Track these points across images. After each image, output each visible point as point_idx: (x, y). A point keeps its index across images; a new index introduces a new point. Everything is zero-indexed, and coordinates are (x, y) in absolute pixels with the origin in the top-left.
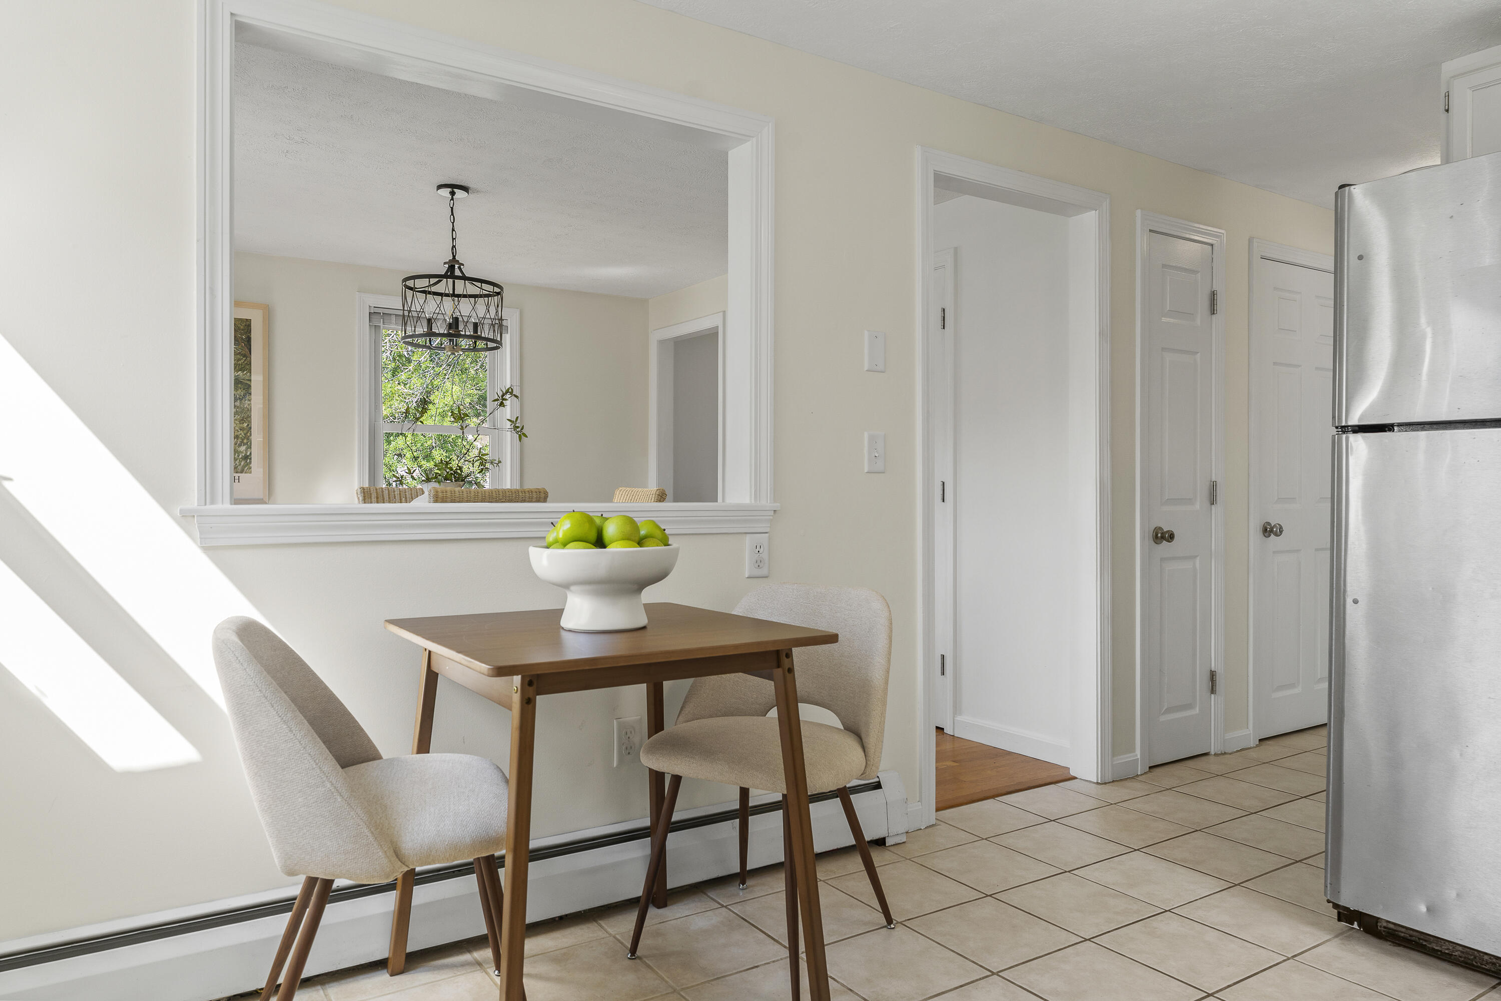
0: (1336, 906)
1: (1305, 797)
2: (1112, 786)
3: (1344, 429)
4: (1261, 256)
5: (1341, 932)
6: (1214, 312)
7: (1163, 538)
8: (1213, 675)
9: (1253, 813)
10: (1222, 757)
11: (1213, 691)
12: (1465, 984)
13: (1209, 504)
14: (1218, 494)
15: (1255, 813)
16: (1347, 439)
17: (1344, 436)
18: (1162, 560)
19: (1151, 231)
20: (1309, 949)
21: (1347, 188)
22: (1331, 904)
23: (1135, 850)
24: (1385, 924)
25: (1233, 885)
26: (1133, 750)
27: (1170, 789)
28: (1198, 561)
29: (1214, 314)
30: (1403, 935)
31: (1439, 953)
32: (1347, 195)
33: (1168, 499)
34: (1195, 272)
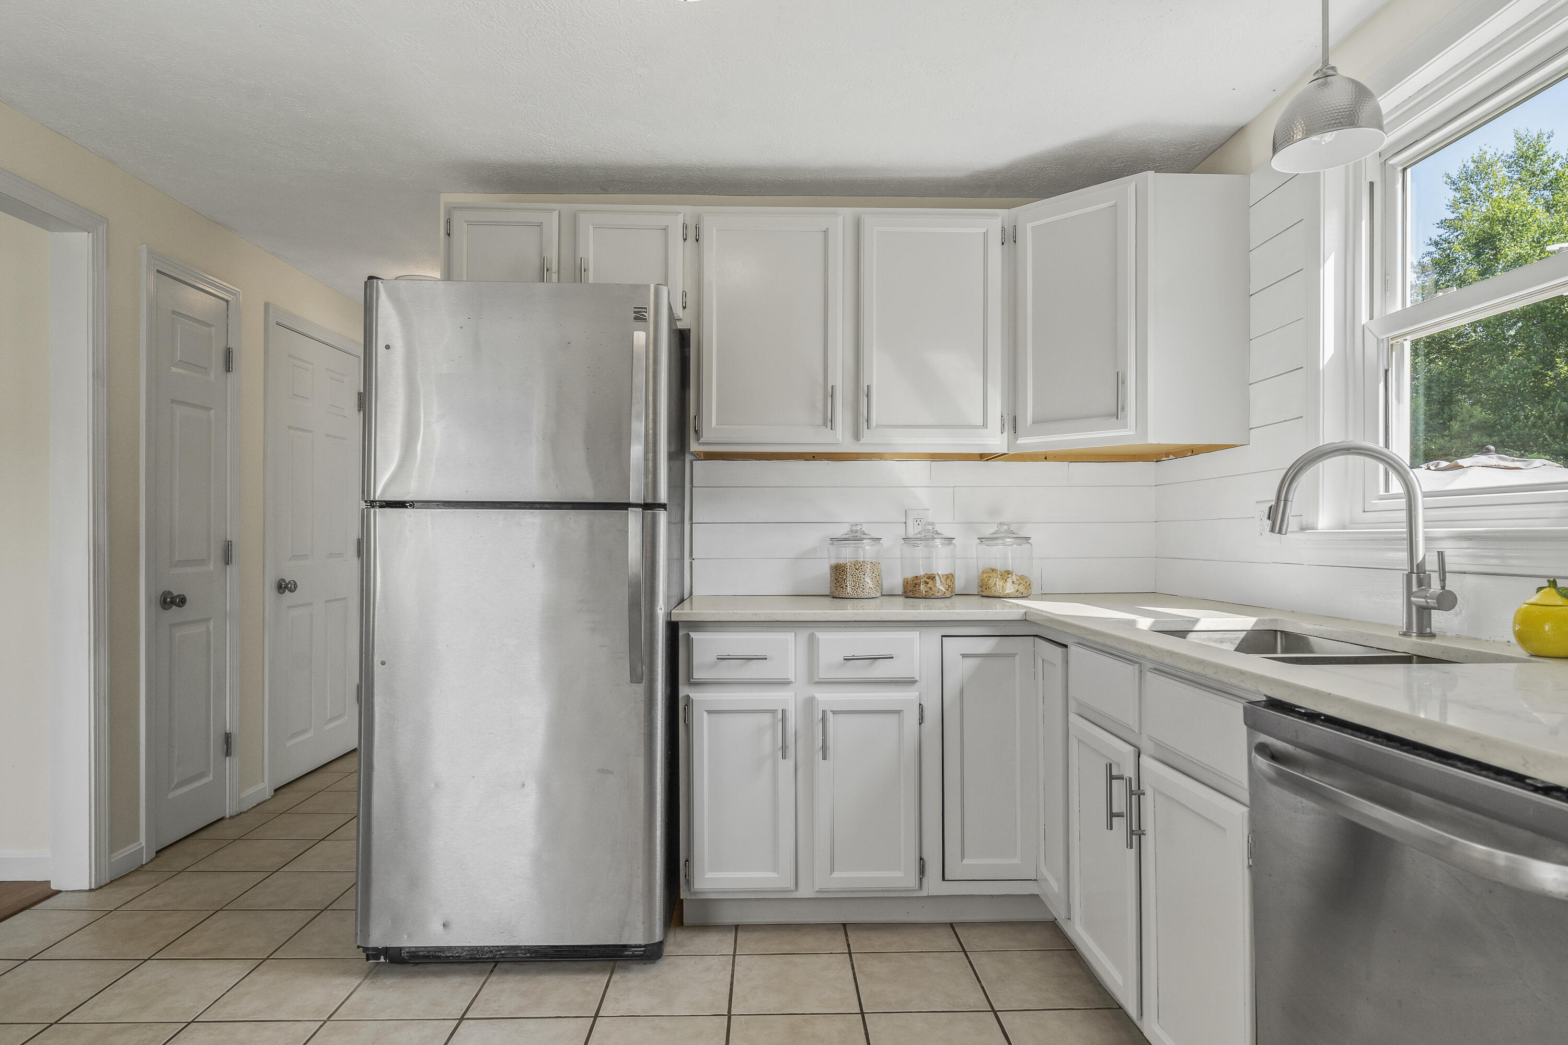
0: (366, 949)
1: (323, 839)
2: (110, 888)
3: (372, 504)
4: (277, 322)
5: (369, 970)
6: (229, 370)
7: (173, 602)
8: (228, 738)
9: (274, 872)
10: (237, 818)
11: (228, 753)
12: (471, 978)
13: (224, 565)
14: (233, 554)
15: (277, 871)
16: (375, 512)
17: (372, 510)
18: (172, 626)
19: (158, 271)
20: (343, 1002)
21: (375, 280)
22: (361, 949)
23: (146, 960)
24: (407, 950)
25: (262, 960)
26: (136, 838)
27: (183, 871)
28: (212, 623)
29: (229, 371)
30: (422, 953)
31: (451, 958)
32: (375, 287)
33: (178, 561)
34: (210, 326)
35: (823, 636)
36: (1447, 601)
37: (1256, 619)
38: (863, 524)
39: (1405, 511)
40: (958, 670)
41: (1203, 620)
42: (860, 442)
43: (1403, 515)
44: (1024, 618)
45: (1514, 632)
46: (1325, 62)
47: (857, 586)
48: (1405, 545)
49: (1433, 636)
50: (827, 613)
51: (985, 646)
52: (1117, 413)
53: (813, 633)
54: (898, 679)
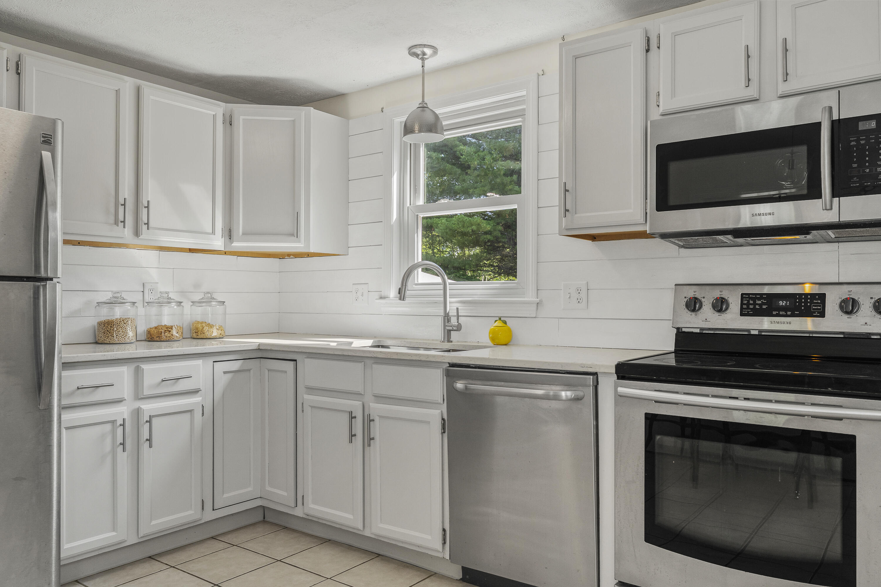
35: (145, 367)
36: (459, 328)
37: (372, 340)
38: (122, 292)
39: (443, 290)
40: (222, 381)
41: (354, 342)
42: (139, 238)
43: (442, 292)
44: (258, 348)
45: (490, 337)
46: (423, 101)
47: (125, 335)
48: (442, 305)
49: (452, 342)
50: (151, 351)
51: (236, 366)
52: (295, 234)
53: (138, 366)
54: (190, 391)
